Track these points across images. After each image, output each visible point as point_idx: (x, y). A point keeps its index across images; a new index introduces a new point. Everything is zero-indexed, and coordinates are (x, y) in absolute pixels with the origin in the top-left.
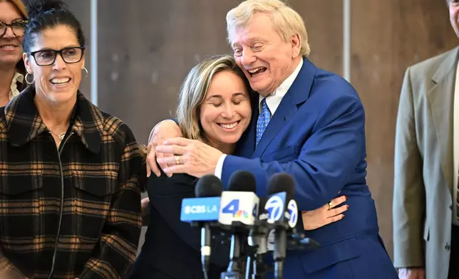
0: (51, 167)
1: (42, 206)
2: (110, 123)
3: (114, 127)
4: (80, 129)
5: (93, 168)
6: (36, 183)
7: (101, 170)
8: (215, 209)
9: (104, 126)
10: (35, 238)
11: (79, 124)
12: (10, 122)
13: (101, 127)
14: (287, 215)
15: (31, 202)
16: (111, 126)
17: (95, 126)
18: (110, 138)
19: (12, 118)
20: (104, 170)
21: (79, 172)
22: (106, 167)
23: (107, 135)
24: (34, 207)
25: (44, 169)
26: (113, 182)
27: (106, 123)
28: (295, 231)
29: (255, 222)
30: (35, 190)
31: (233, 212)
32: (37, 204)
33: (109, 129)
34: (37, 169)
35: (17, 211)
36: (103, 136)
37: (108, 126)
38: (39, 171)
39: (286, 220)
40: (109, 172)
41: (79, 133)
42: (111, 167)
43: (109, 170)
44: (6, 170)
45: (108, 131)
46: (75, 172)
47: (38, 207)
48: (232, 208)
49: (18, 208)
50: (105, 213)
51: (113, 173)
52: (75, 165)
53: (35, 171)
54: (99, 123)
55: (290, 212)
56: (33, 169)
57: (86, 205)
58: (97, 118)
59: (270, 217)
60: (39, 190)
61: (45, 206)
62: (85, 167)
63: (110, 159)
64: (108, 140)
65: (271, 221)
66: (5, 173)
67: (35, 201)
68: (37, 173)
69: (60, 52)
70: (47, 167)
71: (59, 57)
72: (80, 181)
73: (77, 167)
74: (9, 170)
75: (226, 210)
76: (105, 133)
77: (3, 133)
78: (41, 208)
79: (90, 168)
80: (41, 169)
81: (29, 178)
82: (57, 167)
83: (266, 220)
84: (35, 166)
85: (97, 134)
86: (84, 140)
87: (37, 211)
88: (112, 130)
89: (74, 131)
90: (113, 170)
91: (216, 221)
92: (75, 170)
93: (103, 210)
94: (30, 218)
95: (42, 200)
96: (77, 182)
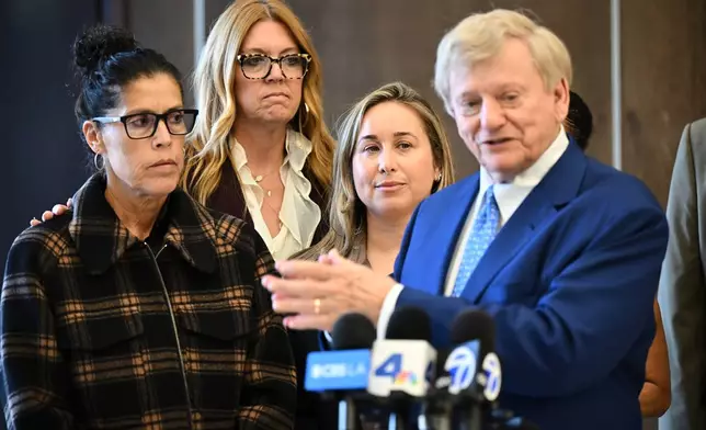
0: (151, 300)
1: (148, 362)
2: (225, 225)
3: (233, 230)
4: (178, 237)
5: (210, 298)
6: (133, 328)
7: (223, 300)
8: (361, 369)
9: (217, 231)
10: (143, 415)
11: (175, 231)
12: (76, 235)
13: (213, 233)
14: (482, 379)
15: (131, 358)
16: (228, 230)
17: (203, 233)
18: (229, 248)
19: (79, 228)
20: (228, 299)
21: (188, 306)
22: (230, 294)
23: (224, 245)
24: (136, 366)
25: (141, 304)
26: (245, 316)
27: (220, 226)
28: (495, 406)
29: (429, 391)
30: (132, 339)
31: (393, 375)
32: (139, 361)
33: (226, 234)
34: (131, 305)
35: (110, 374)
36: (218, 246)
37: (223, 231)
38: (134, 308)
39: (481, 388)
40: (235, 302)
41: (178, 245)
42: (238, 293)
43: (235, 298)
44: (81, 311)
45: (223, 238)
46: (181, 307)
47: (142, 365)
48: (390, 368)
49: (111, 370)
50: (239, 367)
51: (242, 301)
52: (180, 295)
53: (126, 309)
54: (208, 227)
55: (487, 374)
56: (124, 306)
57: (206, 357)
58: (204, 220)
59: (453, 382)
60: (139, 337)
61: (152, 362)
62: (197, 298)
63: (235, 280)
64: (226, 252)
65: (455, 389)
66: (82, 317)
67: (135, 357)
68: (132, 311)
69: (165, 117)
70: (145, 300)
71: (161, 124)
72: (193, 319)
73: (184, 299)
74: (87, 311)
75: (381, 372)
76: (220, 241)
77: (66, 255)
78: (146, 367)
79: (204, 298)
80: (137, 305)
81: (120, 321)
82: (162, 299)
83: (446, 388)
84: (126, 302)
85: (208, 245)
86: (187, 255)
87: (141, 371)
88: (230, 235)
89: (169, 242)
90: (241, 297)
91: (363, 390)
92: (182, 303)
93: (234, 363)
94: (131, 384)
95: (147, 353)
96: (186, 320)
